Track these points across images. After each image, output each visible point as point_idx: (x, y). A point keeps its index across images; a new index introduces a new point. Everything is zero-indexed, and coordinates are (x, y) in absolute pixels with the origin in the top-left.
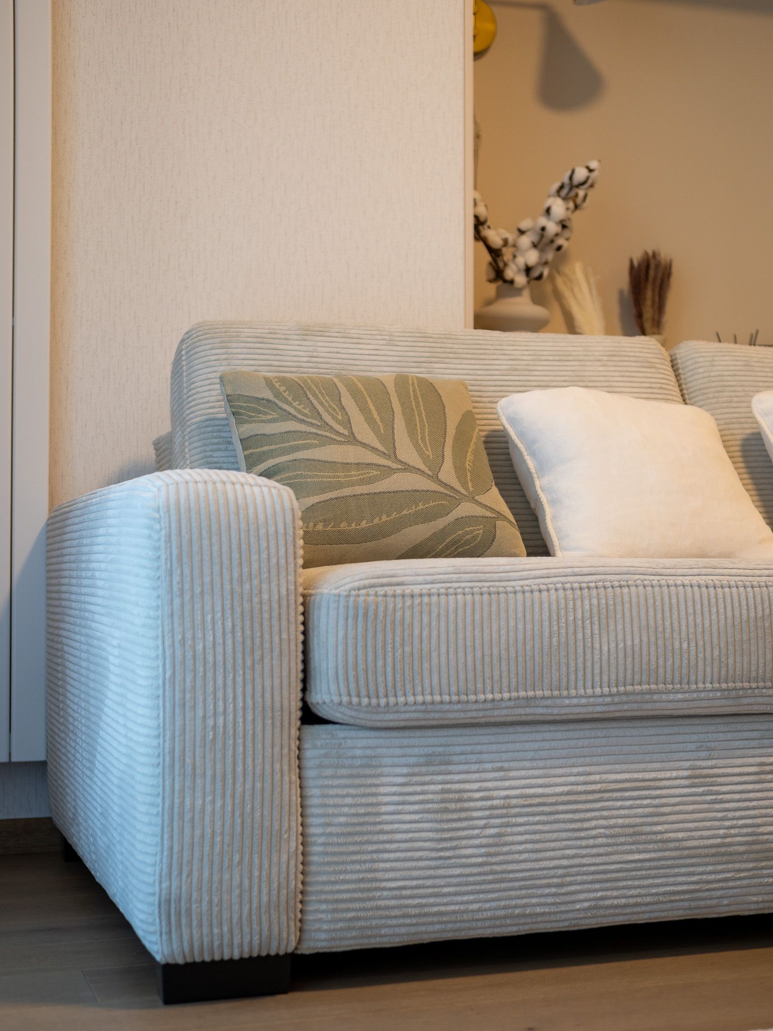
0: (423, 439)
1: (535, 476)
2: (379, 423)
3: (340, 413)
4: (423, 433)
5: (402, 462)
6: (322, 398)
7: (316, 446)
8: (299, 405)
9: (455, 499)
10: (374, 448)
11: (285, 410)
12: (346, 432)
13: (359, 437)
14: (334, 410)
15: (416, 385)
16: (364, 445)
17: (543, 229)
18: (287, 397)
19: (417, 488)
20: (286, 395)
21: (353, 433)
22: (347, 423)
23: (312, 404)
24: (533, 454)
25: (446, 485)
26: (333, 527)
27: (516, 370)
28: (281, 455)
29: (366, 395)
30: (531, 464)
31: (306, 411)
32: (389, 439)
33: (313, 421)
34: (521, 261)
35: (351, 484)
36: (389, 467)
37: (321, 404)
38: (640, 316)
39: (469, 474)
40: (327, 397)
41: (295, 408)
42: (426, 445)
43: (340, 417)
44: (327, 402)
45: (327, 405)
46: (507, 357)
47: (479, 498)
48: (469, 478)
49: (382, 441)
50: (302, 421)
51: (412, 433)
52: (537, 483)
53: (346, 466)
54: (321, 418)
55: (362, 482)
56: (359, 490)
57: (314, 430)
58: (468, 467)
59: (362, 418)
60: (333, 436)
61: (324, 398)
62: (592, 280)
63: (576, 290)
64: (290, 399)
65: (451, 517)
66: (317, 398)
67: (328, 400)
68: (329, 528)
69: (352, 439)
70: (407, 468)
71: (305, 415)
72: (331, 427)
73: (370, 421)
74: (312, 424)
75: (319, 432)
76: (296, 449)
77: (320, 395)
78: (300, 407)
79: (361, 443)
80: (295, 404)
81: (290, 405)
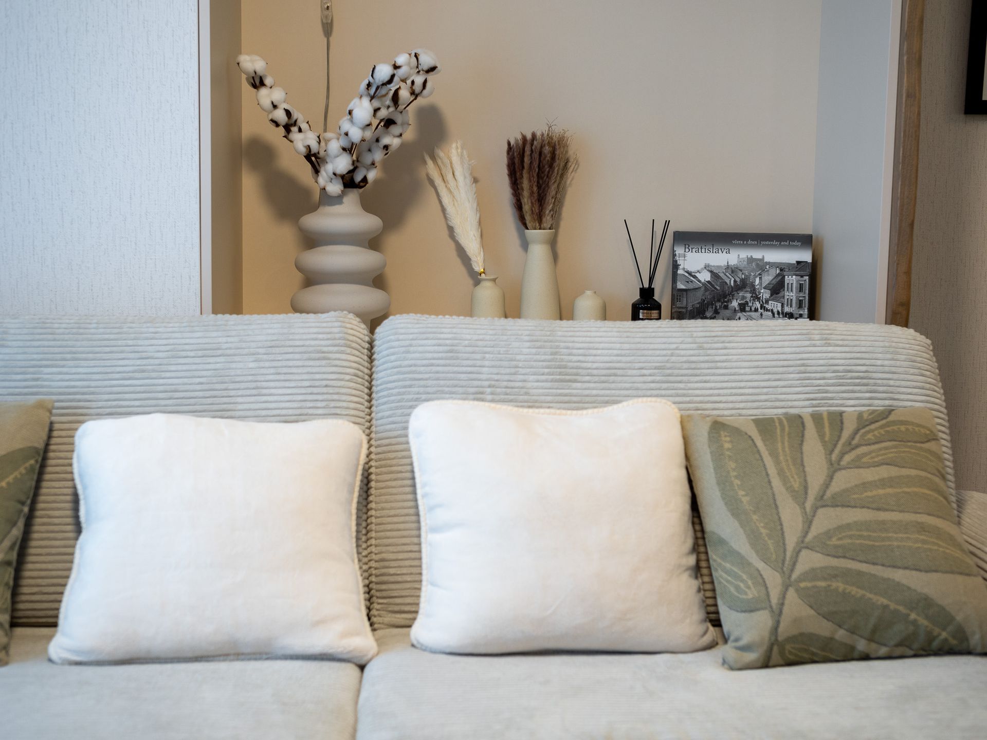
17: (347, 135)
27: (143, 371)
46: (137, 355)
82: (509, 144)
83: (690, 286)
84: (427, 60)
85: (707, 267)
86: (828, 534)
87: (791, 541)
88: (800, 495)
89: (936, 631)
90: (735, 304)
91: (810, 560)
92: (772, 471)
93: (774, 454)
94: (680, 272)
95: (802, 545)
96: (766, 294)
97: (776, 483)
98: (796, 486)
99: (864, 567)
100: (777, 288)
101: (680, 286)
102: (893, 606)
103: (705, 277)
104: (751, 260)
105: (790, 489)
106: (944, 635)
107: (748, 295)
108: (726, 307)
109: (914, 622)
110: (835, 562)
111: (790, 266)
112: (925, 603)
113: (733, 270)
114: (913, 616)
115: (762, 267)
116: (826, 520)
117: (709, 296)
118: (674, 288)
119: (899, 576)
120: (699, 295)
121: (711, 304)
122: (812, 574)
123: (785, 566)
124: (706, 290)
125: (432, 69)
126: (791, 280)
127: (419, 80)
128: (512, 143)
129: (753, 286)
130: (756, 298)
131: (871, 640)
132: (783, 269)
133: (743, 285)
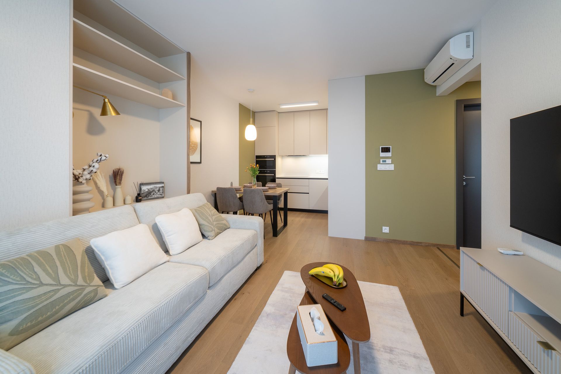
0: (70, 273)
1: (104, 261)
2: (52, 273)
3: (34, 275)
4: (69, 270)
5: (63, 285)
6: (25, 271)
7: (24, 293)
8: (13, 277)
9: (83, 288)
10: (51, 284)
11: (6, 281)
12: (38, 282)
13: (44, 282)
14: (31, 275)
15: (64, 251)
16: (47, 285)
17: (92, 170)
18: (7, 274)
19: (69, 292)
20: (6, 274)
21: (41, 282)
22: (38, 278)
23: (21, 275)
24: (104, 255)
25: (80, 286)
26: (36, 321)
28: (5, 301)
29: (45, 264)
30: (103, 258)
31: (18, 279)
32: (57, 279)
33: (21, 282)
34: (84, 177)
35: (42, 302)
36: (58, 289)
37: (25, 274)
38: (115, 182)
39: (87, 277)
40: (27, 270)
41: (12, 279)
42: (71, 275)
43: (35, 277)
44: (28, 272)
45: (28, 273)
47: (91, 284)
48: (87, 279)
49: (54, 279)
50: (16, 284)
51: (65, 272)
52: (105, 263)
53: (39, 296)
54: (26, 280)
55: (47, 300)
56: (45, 303)
57: (23, 286)
58: (86, 275)
59: (44, 274)
60: (32, 286)
61: (26, 270)
62: (102, 174)
63: (98, 177)
64: (9, 275)
65: (82, 295)
66: (23, 272)
67: (28, 271)
68: (33, 323)
69: (42, 284)
70: (65, 286)
71: (18, 281)
72: (31, 283)
73: (48, 274)
74: (21, 284)
75: (25, 286)
76: (14, 296)
77: (24, 270)
78: (14, 278)
79: (45, 284)
80: (12, 277)
81: (9, 277)
82: (113, 170)
83: (144, 192)
90: (152, 194)
94: (142, 190)
96: (157, 192)
100: (159, 191)
101: (142, 192)
103: (147, 190)
104: (154, 187)
111: (161, 187)
115: (156, 187)
117: (147, 193)
120: (146, 193)
121: (148, 194)
124: (147, 192)
126: (161, 189)
128: (114, 170)
129: (155, 191)
132: (160, 187)
133: (153, 191)
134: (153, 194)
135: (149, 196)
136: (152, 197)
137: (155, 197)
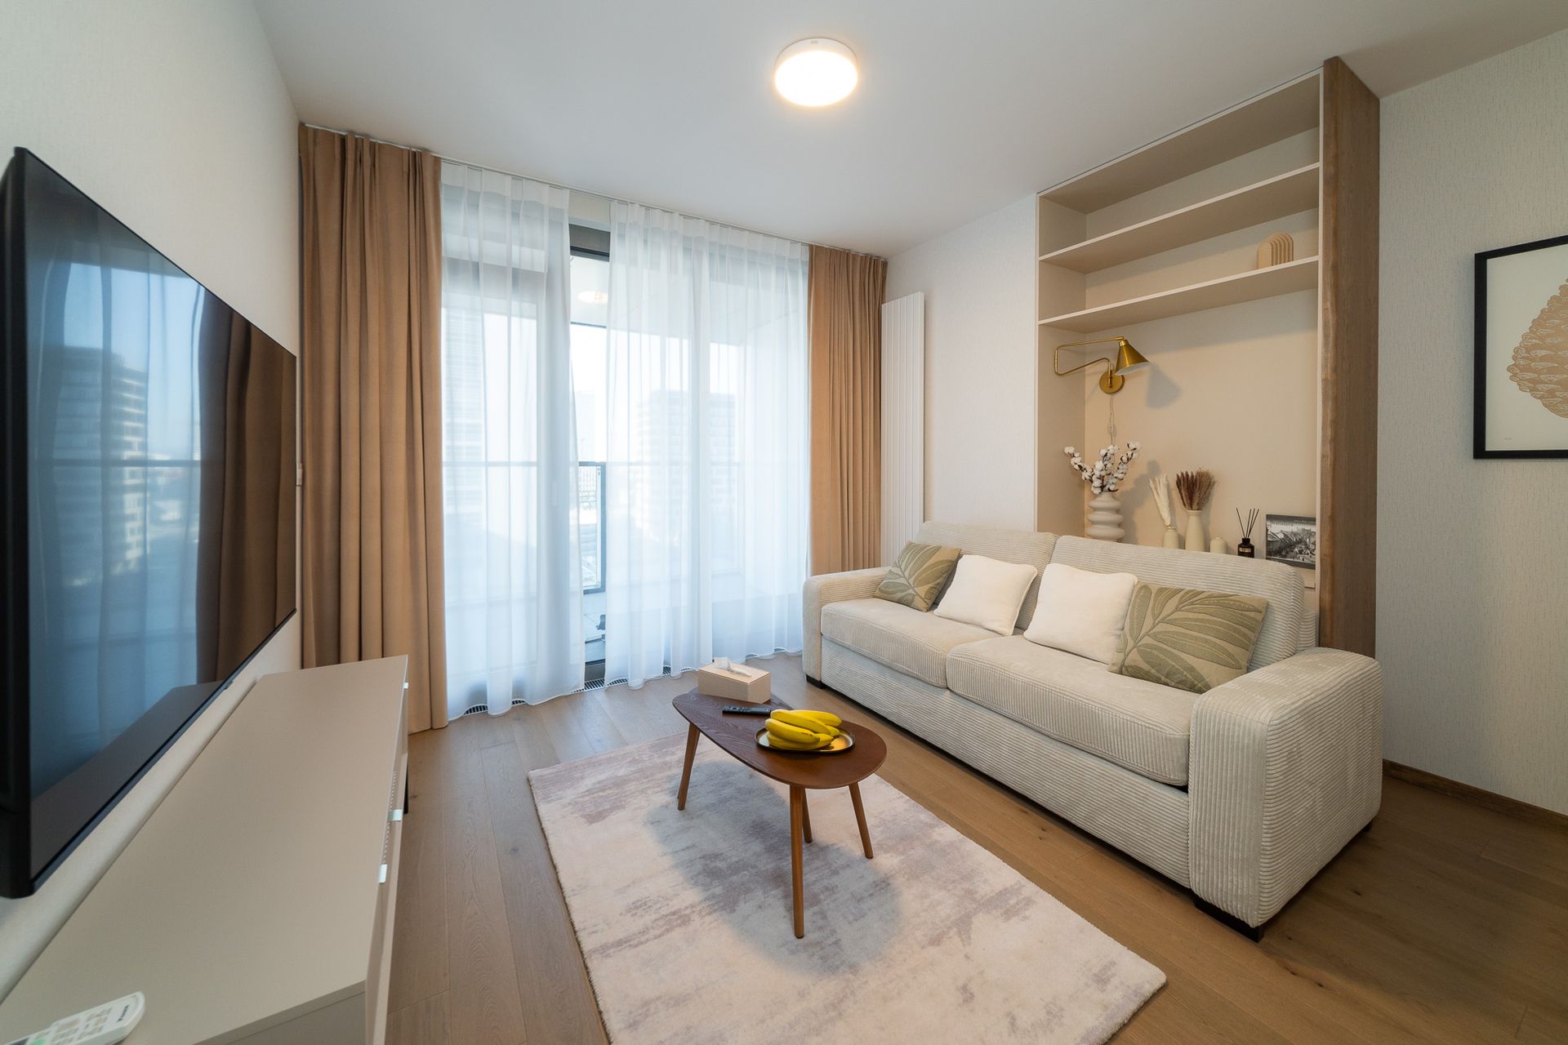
82: (1178, 476)
83: (1274, 540)
84: (1132, 446)
85: (1282, 531)
86: (1159, 633)
87: (1143, 632)
88: (1155, 617)
89: (1196, 683)
90: (1296, 550)
91: (1148, 640)
92: (1151, 605)
93: (1155, 601)
94: (1269, 533)
95: (1147, 634)
97: (1150, 610)
98: (1156, 612)
99: (1169, 649)
101: (1269, 539)
102: (1177, 666)
103: (1281, 536)
104: (1304, 530)
105: (1153, 614)
106: (1199, 685)
107: (1303, 547)
108: (1292, 551)
109: (1186, 676)
110: (1156, 643)
112: (1192, 669)
113: (1295, 534)
114: (1185, 673)
116: (1160, 628)
118: (1267, 540)
119: (1183, 656)
120: (1279, 544)
121: (1284, 548)
122: (1146, 645)
123: (1136, 640)
125: (1135, 449)
127: (1130, 454)
129: (1305, 542)
130: (1308, 548)
131: (1166, 677)
133: (1300, 541)
134: (1301, 552)
135: (1287, 553)
136: (1296, 560)
137: (1306, 561)
